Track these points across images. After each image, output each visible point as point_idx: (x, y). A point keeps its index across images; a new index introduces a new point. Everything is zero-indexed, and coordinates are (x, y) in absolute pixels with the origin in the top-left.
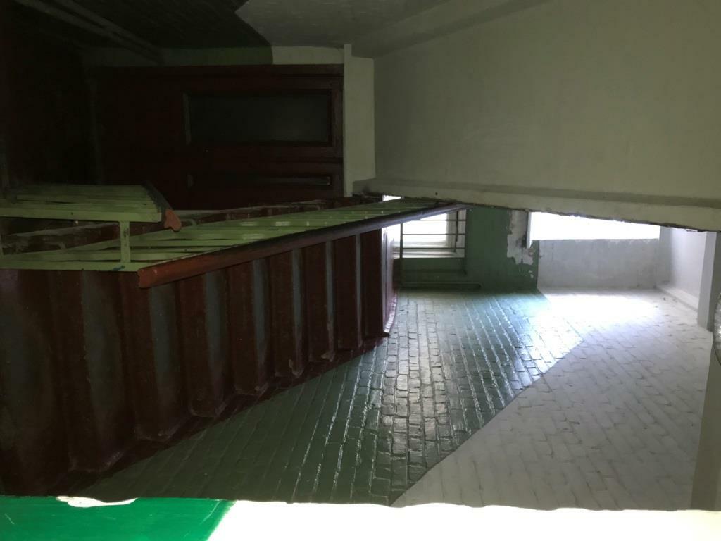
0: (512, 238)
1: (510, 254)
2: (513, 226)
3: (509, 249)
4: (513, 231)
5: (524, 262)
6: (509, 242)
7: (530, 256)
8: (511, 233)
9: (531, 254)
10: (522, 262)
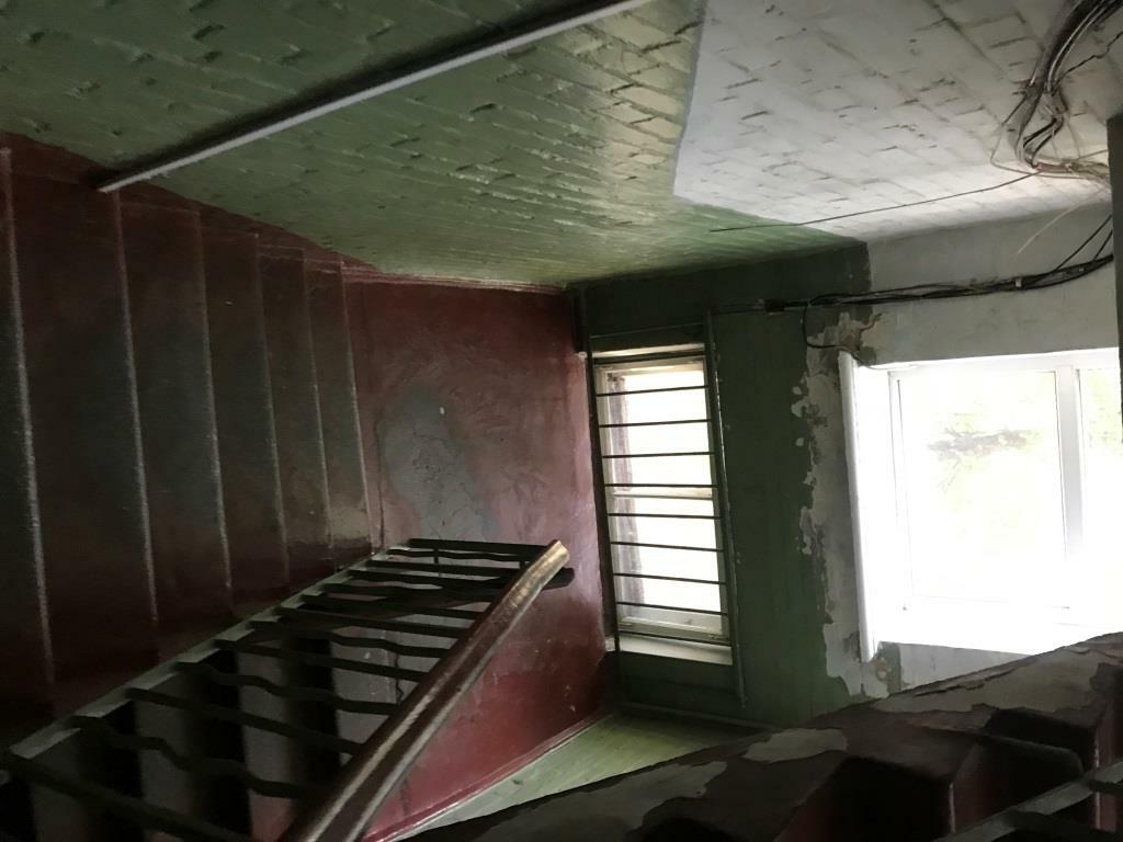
0: (832, 634)
1: (832, 671)
2: (832, 607)
3: (829, 655)
4: (833, 616)
5: (869, 693)
6: (827, 642)
7: (881, 680)
8: (830, 621)
9: (883, 674)
10: (863, 692)
